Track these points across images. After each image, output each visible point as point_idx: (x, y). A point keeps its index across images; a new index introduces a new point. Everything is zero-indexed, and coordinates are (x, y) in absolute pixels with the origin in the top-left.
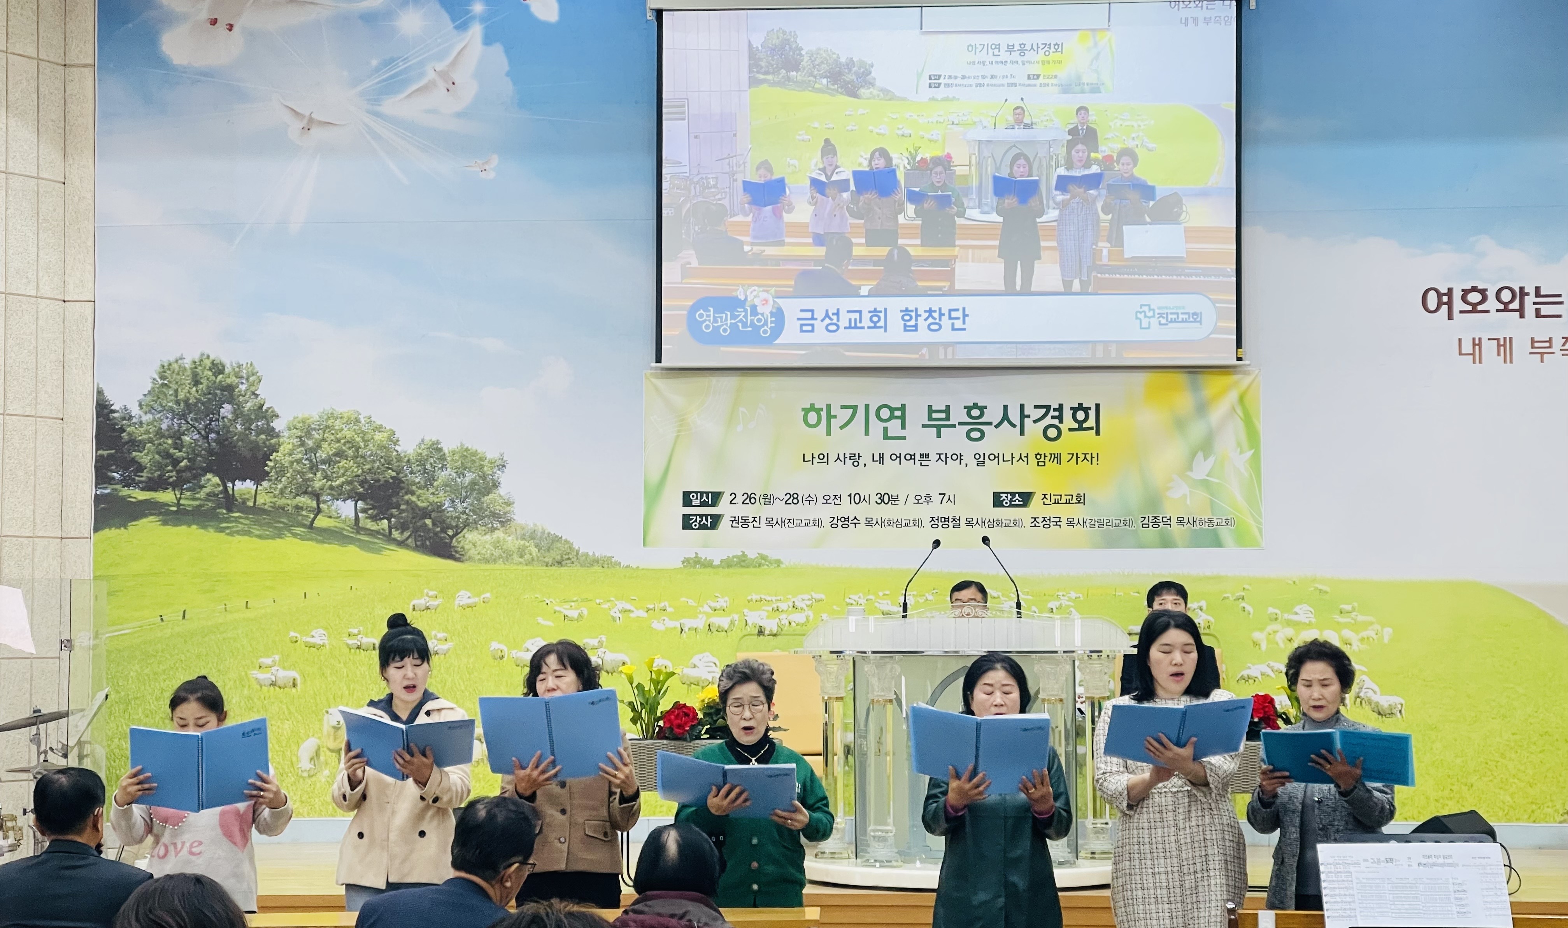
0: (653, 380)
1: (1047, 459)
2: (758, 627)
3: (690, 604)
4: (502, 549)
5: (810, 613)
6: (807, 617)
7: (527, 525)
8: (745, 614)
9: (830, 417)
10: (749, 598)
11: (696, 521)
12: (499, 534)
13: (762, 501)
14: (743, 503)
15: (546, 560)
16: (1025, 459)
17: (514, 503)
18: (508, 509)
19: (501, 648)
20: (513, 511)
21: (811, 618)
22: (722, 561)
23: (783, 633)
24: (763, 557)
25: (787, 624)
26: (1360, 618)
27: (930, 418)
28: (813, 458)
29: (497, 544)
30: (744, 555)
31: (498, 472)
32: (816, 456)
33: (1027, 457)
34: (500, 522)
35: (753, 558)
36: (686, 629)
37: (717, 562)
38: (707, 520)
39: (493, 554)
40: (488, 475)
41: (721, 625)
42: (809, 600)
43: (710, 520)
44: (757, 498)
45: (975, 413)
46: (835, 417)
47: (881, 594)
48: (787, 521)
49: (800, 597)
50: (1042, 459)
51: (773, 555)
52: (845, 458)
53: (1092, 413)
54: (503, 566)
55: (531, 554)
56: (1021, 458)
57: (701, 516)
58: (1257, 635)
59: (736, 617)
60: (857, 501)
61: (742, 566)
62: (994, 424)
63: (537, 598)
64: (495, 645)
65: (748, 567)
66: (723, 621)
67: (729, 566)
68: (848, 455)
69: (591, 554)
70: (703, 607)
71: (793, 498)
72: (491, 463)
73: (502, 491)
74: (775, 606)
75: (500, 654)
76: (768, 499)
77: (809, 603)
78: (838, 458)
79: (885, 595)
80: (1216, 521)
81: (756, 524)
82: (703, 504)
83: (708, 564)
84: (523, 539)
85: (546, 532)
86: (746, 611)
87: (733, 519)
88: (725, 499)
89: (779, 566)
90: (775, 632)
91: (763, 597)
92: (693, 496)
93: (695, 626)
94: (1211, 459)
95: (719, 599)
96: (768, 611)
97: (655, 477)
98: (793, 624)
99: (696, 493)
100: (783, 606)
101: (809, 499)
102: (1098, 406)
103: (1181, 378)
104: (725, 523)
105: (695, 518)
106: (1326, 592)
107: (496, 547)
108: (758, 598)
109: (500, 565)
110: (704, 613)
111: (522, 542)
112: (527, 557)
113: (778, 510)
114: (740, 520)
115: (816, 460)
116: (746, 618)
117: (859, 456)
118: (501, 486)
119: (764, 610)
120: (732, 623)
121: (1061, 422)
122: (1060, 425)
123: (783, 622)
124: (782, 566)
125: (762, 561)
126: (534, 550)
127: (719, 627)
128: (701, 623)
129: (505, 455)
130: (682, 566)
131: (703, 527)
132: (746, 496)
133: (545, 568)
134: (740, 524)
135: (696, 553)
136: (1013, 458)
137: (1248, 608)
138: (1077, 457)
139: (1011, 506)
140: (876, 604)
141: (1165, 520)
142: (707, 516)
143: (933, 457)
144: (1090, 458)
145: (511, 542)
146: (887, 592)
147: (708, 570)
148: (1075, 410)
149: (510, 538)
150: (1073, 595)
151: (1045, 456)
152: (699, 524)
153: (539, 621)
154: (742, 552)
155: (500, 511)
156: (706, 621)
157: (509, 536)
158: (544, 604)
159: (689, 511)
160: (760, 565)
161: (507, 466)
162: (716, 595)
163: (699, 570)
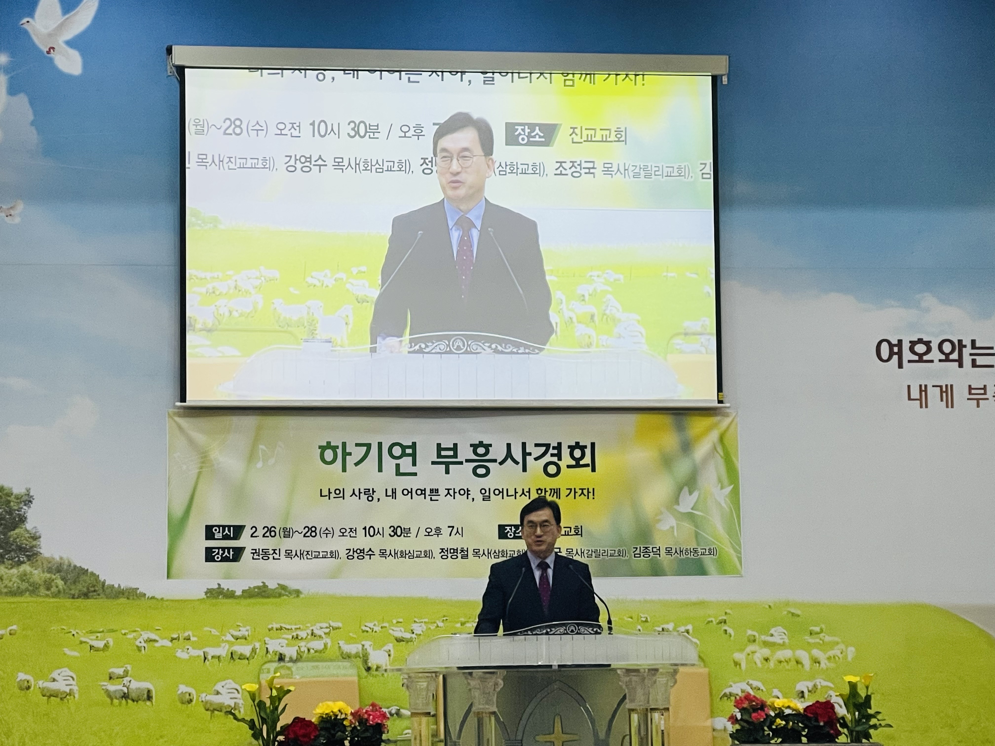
0: (177, 419)
1: (549, 494)
2: (278, 653)
3: (213, 633)
4: (28, 582)
5: (329, 641)
6: (325, 645)
7: (53, 559)
8: (266, 642)
9: (345, 454)
10: (270, 627)
11: (218, 553)
12: (26, 568)
13: (282, 534)
14: (264, 536)
15: (73, 592)
16: (529, 494)
17: (40, 537)
18: (34, 543)
19: (28, 679)
20: (39, 545)
21: (329, 645)
22: (244, 591)
23: (303, 659)
24: (283, 587)
25: (306, 650)
26: (828, 639)
27: (439, 456)
28: (330, 493)
29: (24, 578)
30: (265, 586)
31: (24, 507)
32: (332, 491)
33: (531, 492)
34: (27, 556)
35: (273, 588)
36: (209, 657)
37: (239, 593)
38: (229, 553)
39: (19, 587)
40: (15, 510)
41: (243, 652)
42: (327, 628)
43: (231, 553)
44: (277, 531)
45: (481, 450)
46: (350, 454)
47: (395, 622)
48: (305, 553)
49: (318, 625)
51: (293, 585)
52: (360, 493)
53: (588, 451)
54: (29, 599)
55: (57, 587)
56: (525, 493)
57: (223, 549)
58: (738, 656)
59: (257, 645)
60: (372, 534)
61: (263, 597)
62: (498, 461)
63: (63, 629)
64: (22, 676)
65: (268, 597)
66: (246, 650)
67: (250, 597)
68: (362, 491)
69: (116, 586)
70: (225, 636)
71: (311, 531)
72: (18, 499)
73: (29, 525)
74: (295, 634)
75: (26, 684)
76: (287, 533)
77: (327, 630)
78: (354, 493)
79: (398, 622)
80: (700, 551)
81: (277, 557)
82: (226, 537)
83: (230, 595)
84: (49, 571)
85: (72, 566)
86: (267, 639)
87: (254, 551)
88: (247, 532)
89: (298, 596)
90: (294, 658)
91: (283, 625)
92: (216, 530)
93: (218, 654)
94: (696, 494)
95: (241, 628)
96: (287, 639)
97: (179, 511)
98: (312, 651)
99: (219, 526)
100: (303, 634)
101: (327, 531)
102: (593, 444)
103: (668, 419)
104: (247, 555)
105: (217, 550)
106: (798, 615)
107: (23, 581)
108: (278, 626)
109: (27, 599)
110: (226, 641)
111: (48, 575)
112: (54, 589)
113: (297, 543)
114: (261, 553)
115: (333, 495)
116: (267, 646)
117: (373, 491)
118: (28, 520)
119: (284, 638)
120: (254, 651)
121: (560, 459)
122: (559, 462)
123: (302, 649)
124: (301, 596)
125: (282, 591)
126: (61, 583)
127: (241, 654)
128: (223, 651)
129: (31, 491)
130: (205, 597)
131: (225, 559)
132: (266, 529)
133: (71, 600)
134: (261, 556)
135: (219, 585)
136: (517, 492)
137: (730, 631)
138: (575, 492)
139: (515, 538)
141: (655, 550)
142: (229, 549)
143: (443, 492)
144: (587, 493)
145: (38, 575)
147: (230, 600)
148: (572, 448)
149: (36, 572)
151: (547, 491)
152: (221, 556)
153: (65, 652)
154: (263, 582)
155: (26, 545)
156: (228, 650)
157: (36, 569)
158: (70, 635)
159: (211, 544)
160: (280, 595)
161: (34, 502)
162: (239, 624)
163: (221, 600)
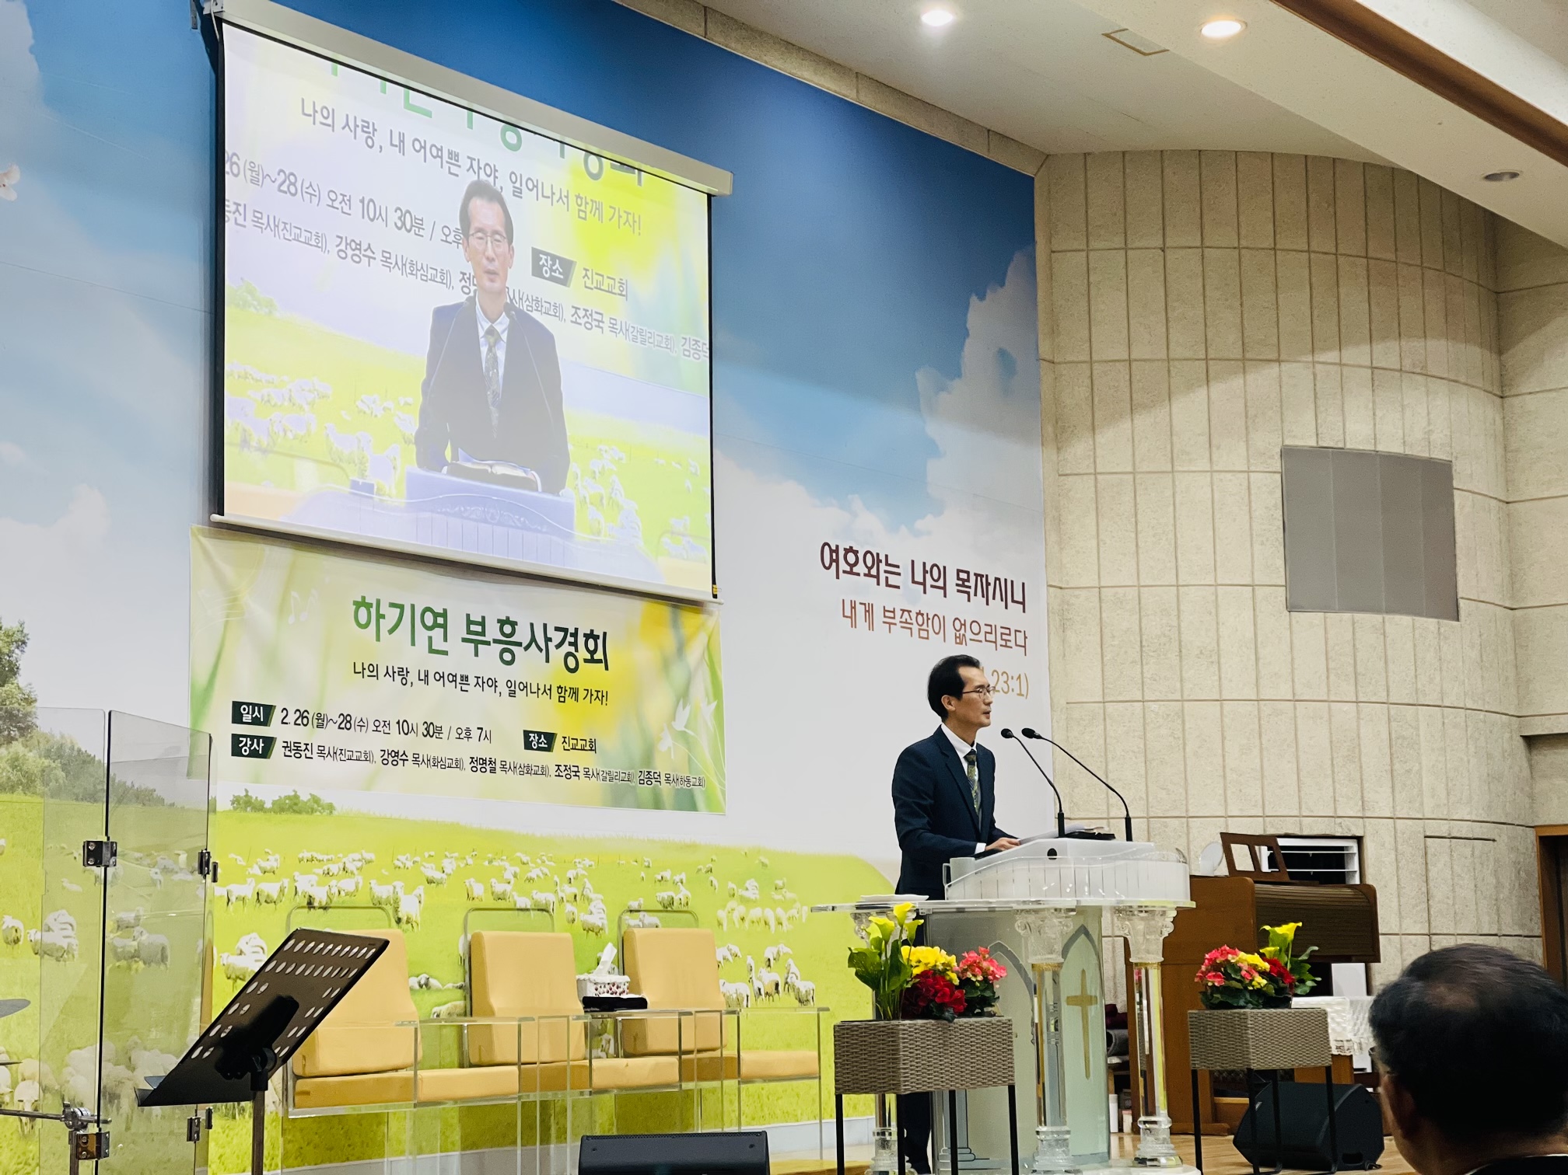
0: (204, 540)
2: (307, 897)
3: (239, 863)
4: (21, 770)
5: (360, 878)
6: (357, 884)
7: (53, 736)
8: (296, 878)
9: (380, 616)
10: (300, 856)
11: (246, 745)
12: (17, 747)
13: (315, 721)
14: (295, 724)
15: (76, 791)
16: (548, 692)
18: (29, 709)
19: (16, 926)
20: (35, 713)
21: (360, 885)
22: (274, 803)
23: (332, 905)
24: (316, 800)
25: (337, 893)
26: (789, 895)
27: (469, 632)
28: (364, 669)
29: (15, 763)
30: (296, 796)
31: (17, 651)
32: (366, 666)
33: (550, 690)
34: (20, 729)
35: (305, 800)
36: (233, 899)
37: (268, 805)
38: (258, 745)
39: (9, 778)
40: (4, 654)
41: (270, 894)
42: (359, 860)
43: (262, 745)
44: (310, 717)
45: (508, 629)
46: (383, 617)
47: (427, 855)
48: (339, 752)
49: (352, 856)
50: (563, 694)
51: (326, 799)
52: (394, 672)
53: (600, 642)
54: (23, 797)
55: (57, 781)
56: (545, 691)
57: (252, 738)
58: (722, 914)
59: (286, 882)
60: (406, 731)
61: (295, 812)
62: (524, 645)
63: (64, 848)
64: (9, 921)
65: (300, 812)
66: (271, 889)
67: (282, 810)
68: (396, 670)
69: (129, 784)
71: (346, 722)
72: (8, 636)
73: (21, 680)
74: (326, 868)
75: (14, 935)
76: (321, 721)
77: (359, 864)
78: (387, 672)
79: (430, 856)
80: (692, 780)
81: (309, 755)
82: (255, 722)
83: (259, 807)
84: (47, 756)
85: (76, 748)
86: (296, 874)
87: (285, 745)
88: (277, 716)
89: (331, 812)
90: (324, 904)
91: (315, 855)
92: (244, 709)
93: (243, 895)
94: (688, 708)
95: (270, 857)
96: (317, 875)
97: (202, 679)
98: (342, 893)
99: (248, 704)
100: (334, 868)
101: (361, 724)
102: (605, 634)
103: (663, 610)
104: (278, 749)
105: (244, 739)
106: (766, 866)
107: (14, 767)
108: (307, 855)
109: (18, 796)
110: (254, 876)
111: (47, 762)
112: (53, 784)
113: (331, 736)
114: (293, 748)
115: (367, 672)
116: (296, 884)
117: (408, 672)
118: (21, 672)
119: (314, 873)
120: (282, 890)
121: (577, 650)
122: (576, 653)
123: (333, 892)
124: (335, 813)
125: (314, 806)
126: (61, 774)
127: (268, 896)
129: (25, 625)
130: (231, 808)
131: (254, 754)
132: (298, 713)
133: (74, 802)
134: (294, 752)
135: (246, 791)
136: (539, 689)
137: (715, 882)
138: (592, 695)
139: (539, 749)
141: (656, 776)
142: (258, 738)
143: (472, 681)
144: (601, 696)
145: (33, 760)
147: (260, 815)
148: (587, 636)
151: (566, 691)
152: (250, 748)
153: (64, 884)
154: (294, 791)
155: (19, 711)
156: (254, 888)
157: (31, 751)
158: (71, 857)
159: (240, 729)
160: (313, 811)
161: (29, 643)
162: (267, 850)
163: (251, 814)
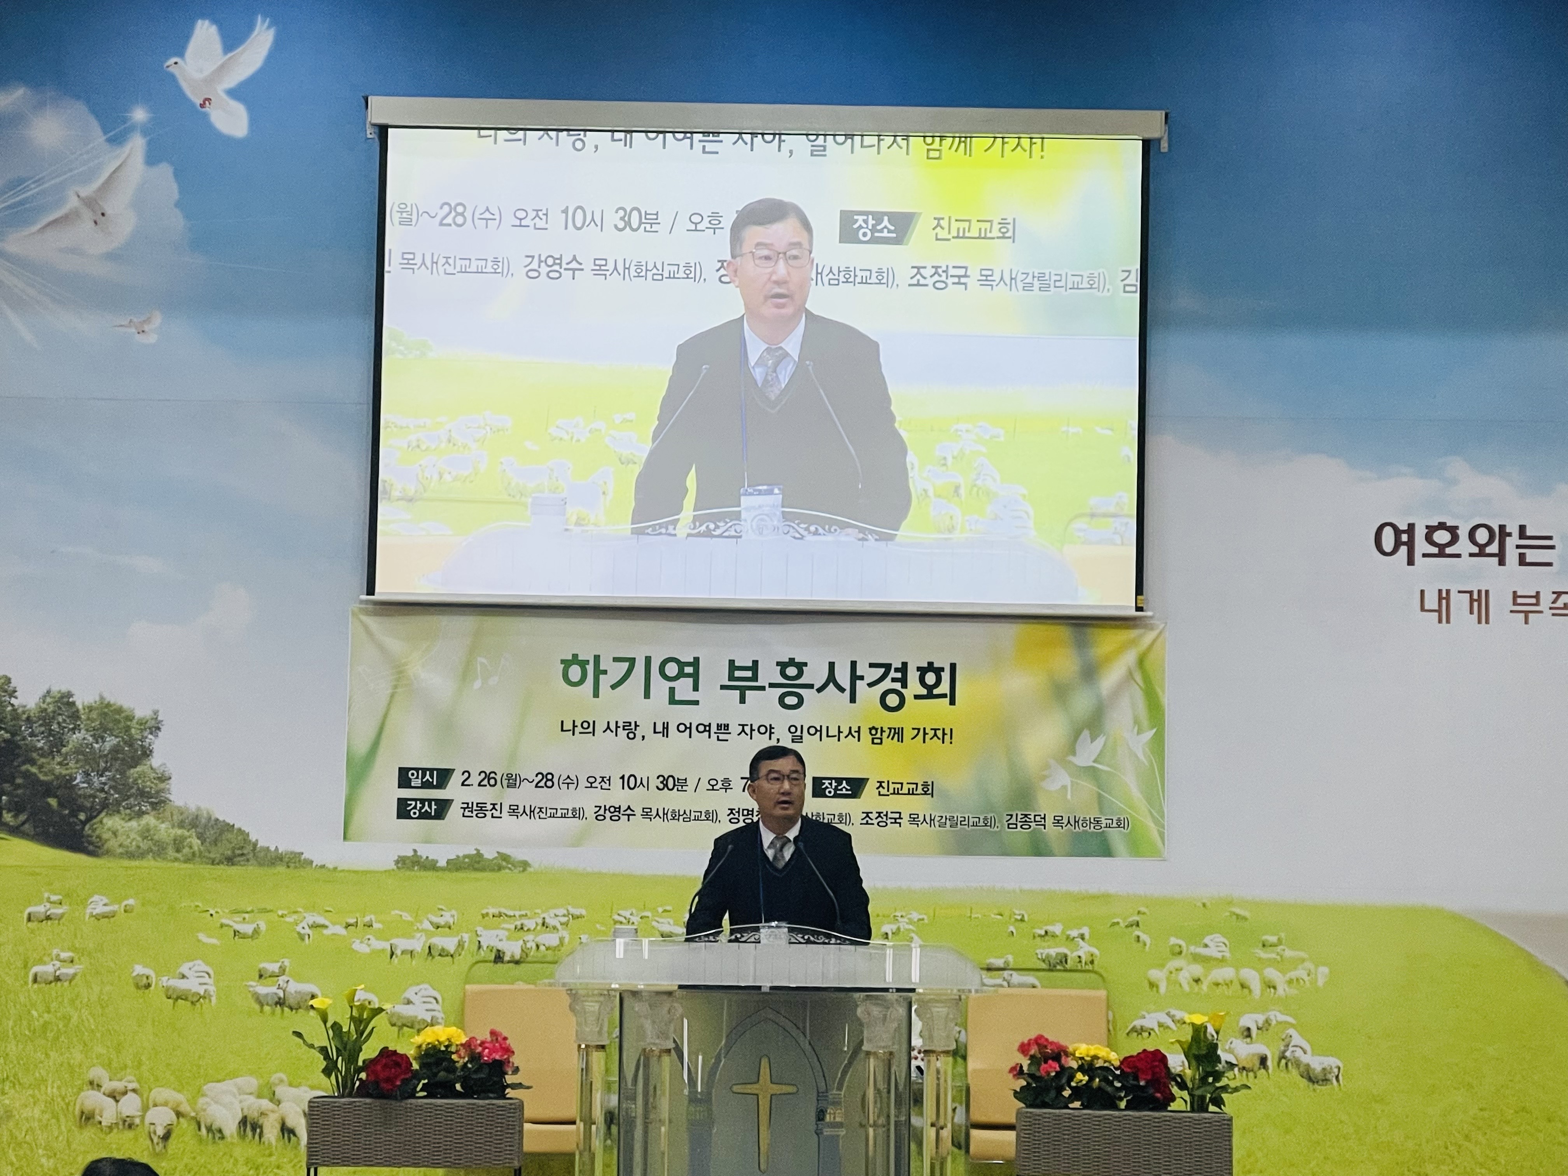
0: (364, 618)
1: (885, 735)
2: (494, 950)
3: (404, 918)
4: (152, 840)
5: (565, 933)
6: (561, 940)
7: (188, 809)
8: (479, 933)
9: (599, 672)
10: (484, 912)
11: (415, 807)
12: (149, 820)
13: (505, 782)
14: (479, 785)
15: (212, 855)
16: (856, 735)
17: (170, 778)
18: (162, 786)
19: (147, 974)
20: (169, 790)
21: (566, 940)
22: (448, 862)
23: (529, 959)
24: (505, 857)
25: (534, 947)
26: (1288, 953)
27: (731, 678)
28: (574, 726)
29: (146, 834)
30: (479, 854)
31: (150, 736)
32: (578, 723)
33: (859, 732)
34: (152, 804)
35: (491, 857)
36: (398, 952)
37: (442, 863)
38: (430, 807)
39: (139, 847)
40: (137, 740)
41: (445, 947)
42: (564, 916)
43: (434, 807)
44: (498, 778)
45: (792, 671)
46: (605, 672)
47: (660, 910)
48: (537, 810)
49: (552, 912)
50: (879, 735)
51: (518, 854)
52: (617, 727)
53: (946, 676)
54: (153, 863)
55: (191, 847)
56: (850, 733)
57: (423, 801)
58: (1155, 974)
59: (466, 937)
60: (632, 786)
61: (476, 870)
62: (816, 687)
63: (197, 906)
64: (139, 969)
65: (483, 870)
66: (450, 944)
67: (458, 869)
68: (621, 724)
69: (273, 849)
70: (421, 922)
71: (546, 780)
72: (141, 724)
73: (156, 761)
74: (518, 923)
75: (145, 981)
76: (512, 781)
77: (564, 919)
78: (608, 727)
79: (665, 911)
80: (1104, 822)
81: (497, 814)
82: (426, 785)
83: (430, 866)
84: (181, 825)
85: (213, 818)
86: (480, 930)
87: (466, 806)
88: (456, 779)
89: (525, 869)
90: (517, 957)
91: (503, 910)
92: (413, 774)
93: (410, 948)
94: (1100, 741)
95: (443, 913)
96: (508, 930)
97: (362, 747)
98: (542, 948)
99: (417, 770)
100: (530, 924)
101: (568, 781)
102: (953, 667)
103: (1063, 632)
104: (454, 811)
105: (414, 803)
106: (1245, 919)
107: (145, 838)
108: (495, 911)
109: (149, 863)
110: (423, 930)
111: (179, 832)
112: (186, 850)
113: (525, 795)
114: (475, 807)
115: (579, 729)
116: (479, 939)
117: (636, 726)
118: (154, 754)
119: (503, 929)
120: (461, 945)
121: (904, 686)
122: (903, 691)
123: (529, 945)
124: (529, 869)
125: (503, 863)
126: (196, 842)
127: (443, 949)
128: (418, 944)
129: (160, 713)
130: (395, 867)
131: (424, 816)
132: (483, 775)
133: (209, 866)
134: (475, 813)
135: (415, 851)
136: (840, 732)
137: (1143, 937)
138: (925, 734)
139: (836, 796)
140: (654, 923)
141: (1038, 818)
142: (430, 801)
143: (735, 729)
144: (942, 735)
145: (165, 830)
146: (668, 908)
147: (430, 874)
148: (923, 671)
149: (163, 826)
150: (915, 916)
151: (882, 731)
152: (420, 811)
153: (200, 938)
154: (476, 849)
155: (151, 788)
156: (425, 942)
157: (163, 822)
158: (208, 914)
159: (406, 793)
160: (500, 868)
161: (163, 728)
162: (440, 907)
163: (417, 872)
